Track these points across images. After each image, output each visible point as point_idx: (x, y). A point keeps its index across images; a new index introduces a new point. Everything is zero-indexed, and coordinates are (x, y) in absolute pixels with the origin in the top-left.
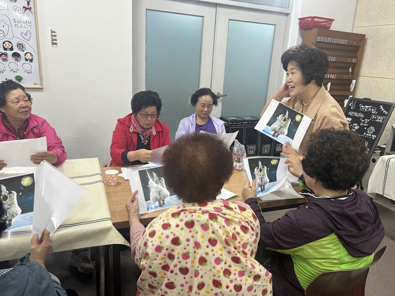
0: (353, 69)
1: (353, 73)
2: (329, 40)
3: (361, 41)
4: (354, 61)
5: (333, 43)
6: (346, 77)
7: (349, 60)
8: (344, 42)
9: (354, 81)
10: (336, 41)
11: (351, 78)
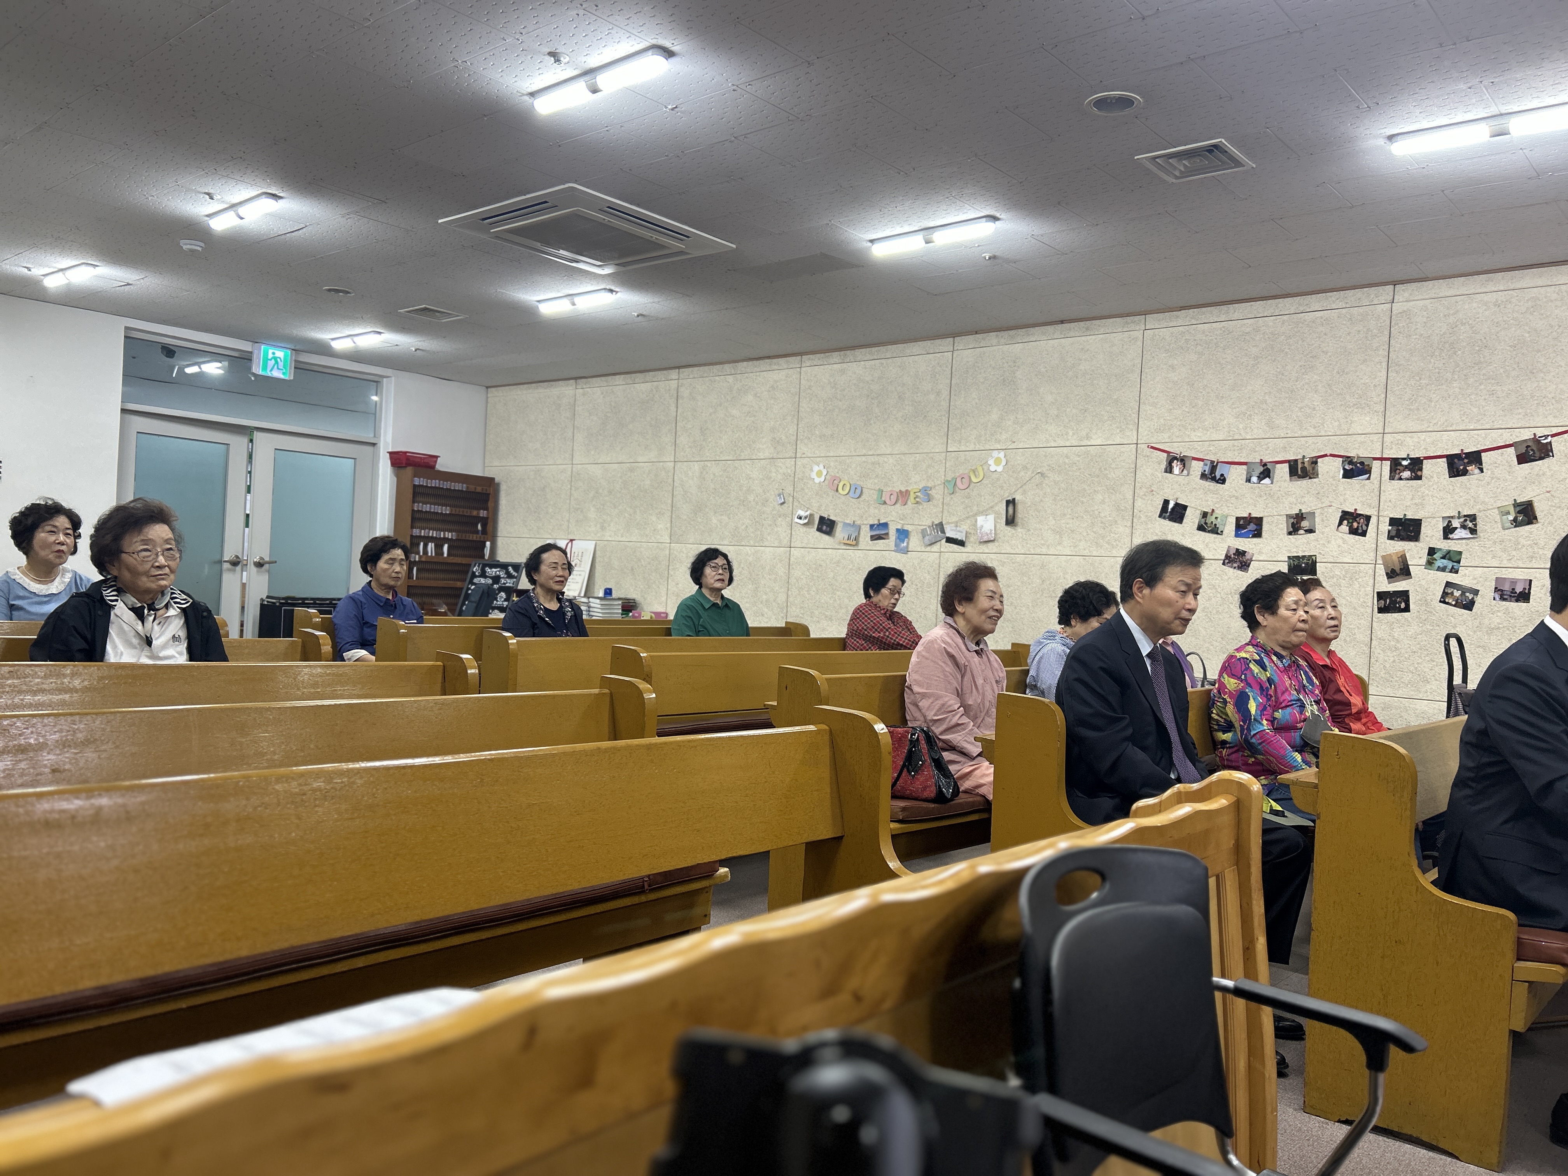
0: (484, 526)
1: (484, 531)
2: (434, 483)
3: (490, 486)
4: (483, 513)
5: (442, 488)
6: (474, 537)
7: (475, 513)
8: (458, 486)
9: (488, 544)
10: (446, 485)
11: (482, 539)
